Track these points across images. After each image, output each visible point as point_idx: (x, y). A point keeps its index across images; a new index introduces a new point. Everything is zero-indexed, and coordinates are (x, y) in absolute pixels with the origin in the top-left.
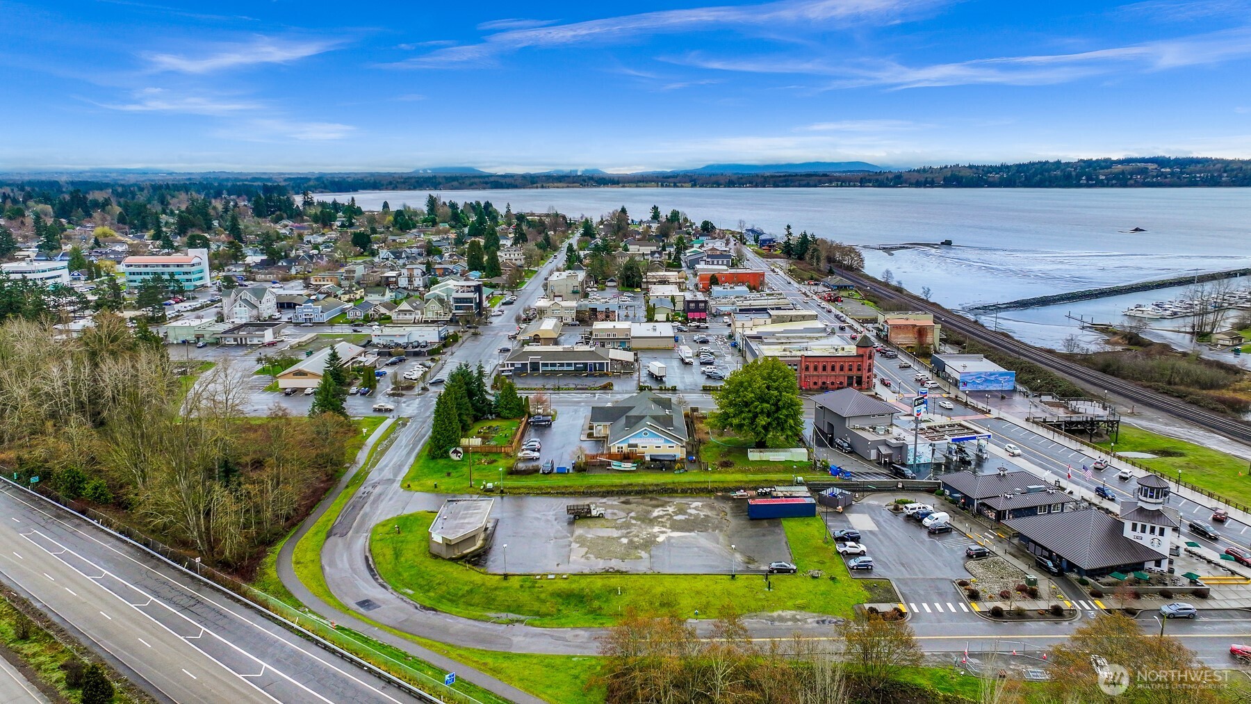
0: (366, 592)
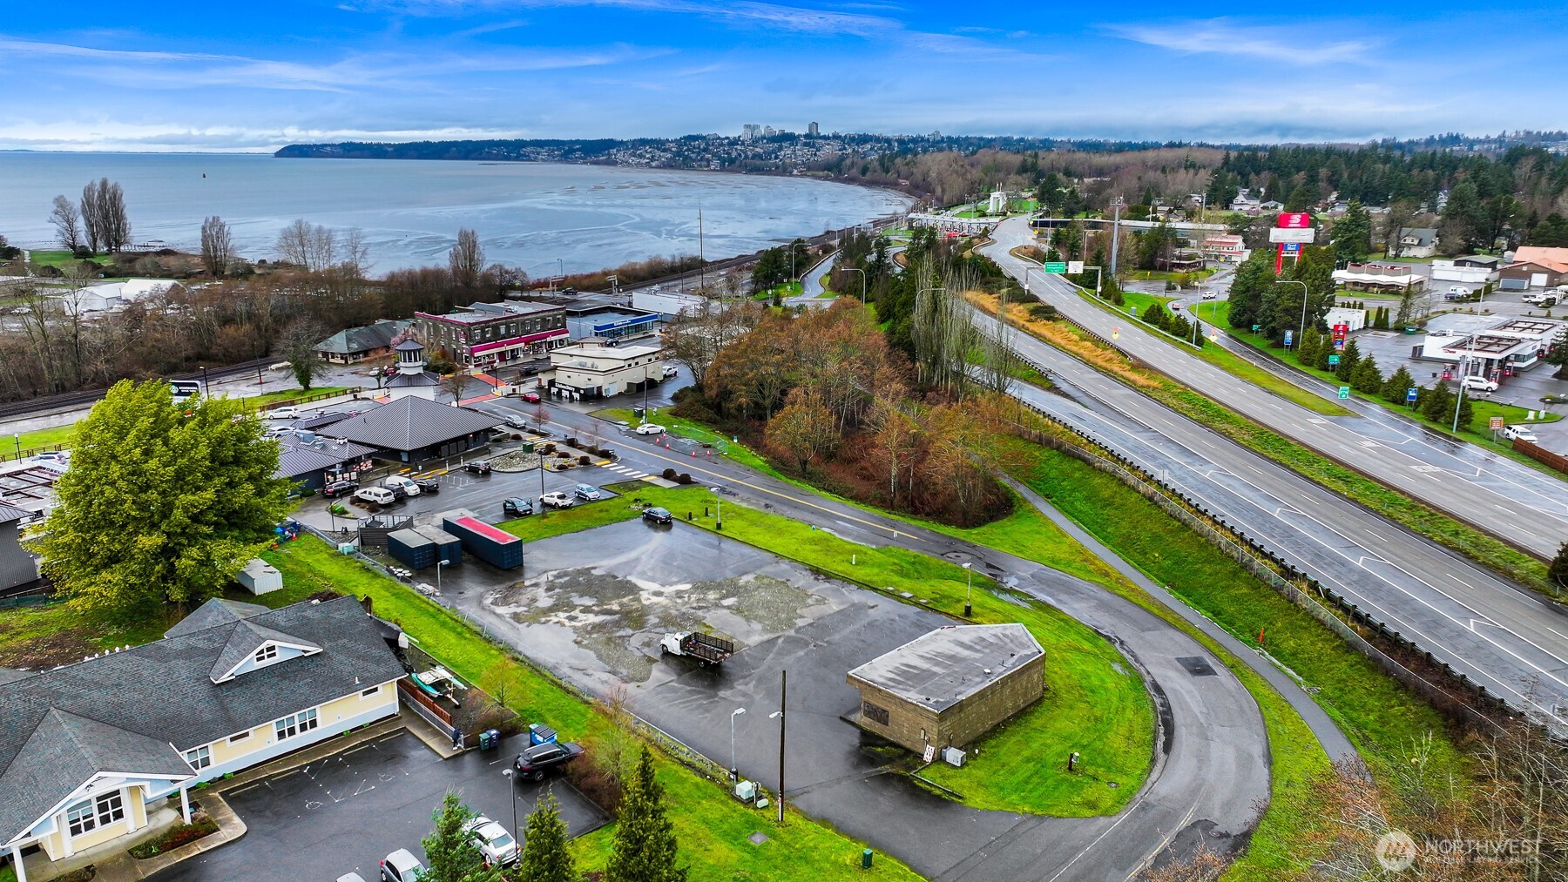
0: (1192, 688)
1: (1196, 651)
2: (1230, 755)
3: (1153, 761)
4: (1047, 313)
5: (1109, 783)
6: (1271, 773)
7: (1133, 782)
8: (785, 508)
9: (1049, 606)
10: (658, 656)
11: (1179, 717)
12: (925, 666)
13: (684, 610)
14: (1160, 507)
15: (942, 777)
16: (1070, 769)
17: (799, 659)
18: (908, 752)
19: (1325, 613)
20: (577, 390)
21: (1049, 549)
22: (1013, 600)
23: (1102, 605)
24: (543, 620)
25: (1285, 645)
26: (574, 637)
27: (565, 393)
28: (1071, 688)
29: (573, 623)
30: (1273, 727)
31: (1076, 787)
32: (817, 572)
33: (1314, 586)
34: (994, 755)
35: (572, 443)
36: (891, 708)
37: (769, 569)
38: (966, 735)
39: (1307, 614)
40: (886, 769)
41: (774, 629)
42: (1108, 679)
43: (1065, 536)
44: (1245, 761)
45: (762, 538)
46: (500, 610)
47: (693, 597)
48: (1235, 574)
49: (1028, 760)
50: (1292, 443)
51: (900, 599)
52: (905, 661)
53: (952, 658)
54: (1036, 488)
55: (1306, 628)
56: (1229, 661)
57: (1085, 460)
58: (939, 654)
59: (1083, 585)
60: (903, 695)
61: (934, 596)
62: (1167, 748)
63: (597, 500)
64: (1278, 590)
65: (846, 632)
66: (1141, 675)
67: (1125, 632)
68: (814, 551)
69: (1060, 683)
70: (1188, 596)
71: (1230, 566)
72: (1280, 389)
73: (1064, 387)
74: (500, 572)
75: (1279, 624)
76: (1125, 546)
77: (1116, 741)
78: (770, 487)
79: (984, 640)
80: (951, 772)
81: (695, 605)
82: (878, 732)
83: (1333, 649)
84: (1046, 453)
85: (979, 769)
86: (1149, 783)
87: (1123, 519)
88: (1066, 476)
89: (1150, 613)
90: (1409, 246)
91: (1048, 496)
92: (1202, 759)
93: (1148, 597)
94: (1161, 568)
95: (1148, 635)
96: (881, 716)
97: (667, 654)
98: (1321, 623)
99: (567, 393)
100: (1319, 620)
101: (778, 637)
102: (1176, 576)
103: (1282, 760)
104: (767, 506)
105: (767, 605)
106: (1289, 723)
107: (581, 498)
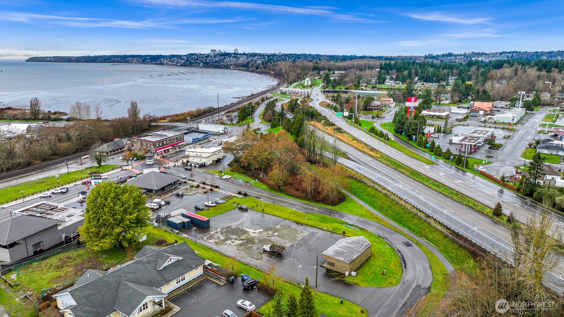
0: (408, 250)
1: (406, 240)
2: (421, 267)
3: (403, 271)
4: (339, 130)
5: (394, 277)
6: (432, 272)
7: (399, 277)
8: (279, 202)
9: (364, 229)
10: (262, 252)
11: (406, 259)
12: (342, 250)
13: (264, 237)
14: (389, 197)
15: (352, 279)
16: (383, 274)
17: (302, 250)
18: (341, 274)
19: (439, 227)
20: (198, 164)
21: (360, 212)
22: (354, 228)
23: (379, 228)
24: (225, 243)
25: (429, 237)
26: (236, 248)
27: (193, 165)
28: (377, 253)
29: (234, 244)
30: (430, 259)
31: (386, 279)
32: (297, 223)
33: (435, 220)
34: (363, 273)
35: (204, 183)
36: (335, 262)
37: (283, 223)
38: (355, 268)
39: (434, 228)
40: (337, 278)
41: (292, 242)
42: (386, 249)
43: (363, 207)
44: (425, 269)
45: (277, 213)
46: (210, 241)
47: (265, 233)
48: (413, 217)
49: (372, 273)
50: (421, 175)
51: (324, 230)
52: (336, 249)
53: (347, 247)
54: (351, 192)
55: (434, 232)
56: (416, 242)
57: (364, 183)
58: (344, 246)
59: (372, 222)
60: (339, 259)
61: (333, 228)
62: (405, 267)
63: (222, 203)
64: (425, 221)
65: (312, 241)
66: (394, 247)
67: (386, 235)
68: (294, 216)
69: (374, 252)
70: (401, 224)
71: (412, 215)
72: (414, 156)
73: (352, 158)
74: (204, 229)
75: (427, 231)
76: (381, 209)
77: (392, 267)
78: (272, 196)
79: (354, 241)
80: (354, 278)
81: (267, 236)
82: (331, 269)
83: (442, 237)
84: (352, 180)
85: (360, 276)
86: (403, 277)
87: (379, 201)
88: (360, 188)
89: (392, 229)
90: (443, 100)
91: (355, 194)
92: (415, 270)
93: (390, 225)
94: (392, 216)
95: (393, 236)
96: (333, 265)
97: (265, 251)
98: (438, 230)
99: (194, 165)
100: (437, 229)
101: (294, 244)
102: (397, 218)
103: (434, 268)
104: (274, 202)
105: (287, 234)
106: (434, 258)
107: (217, 203)
